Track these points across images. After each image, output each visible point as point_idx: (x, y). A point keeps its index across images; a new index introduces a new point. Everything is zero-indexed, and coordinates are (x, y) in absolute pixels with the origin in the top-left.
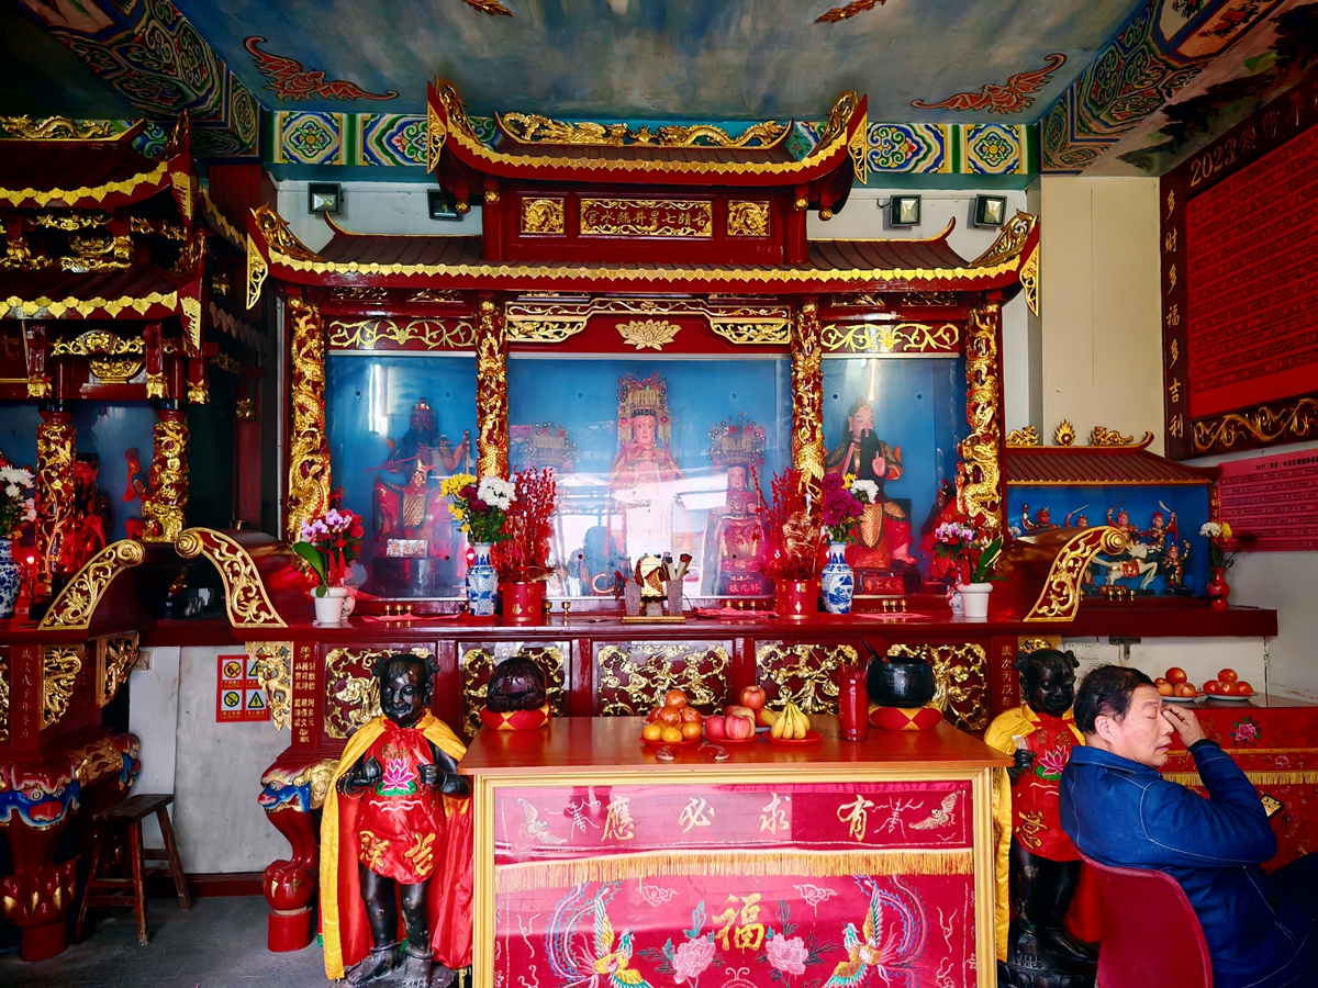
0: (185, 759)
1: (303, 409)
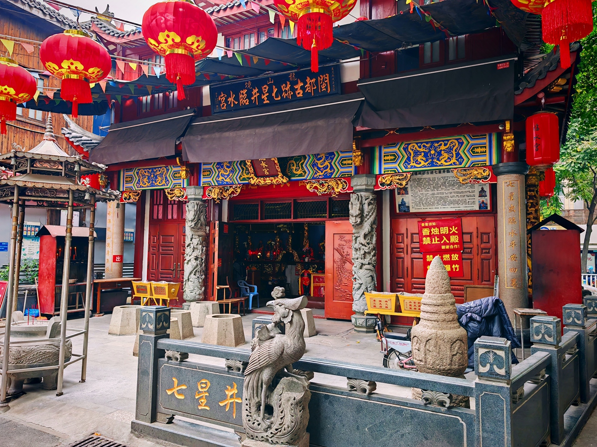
0: (292, 280)
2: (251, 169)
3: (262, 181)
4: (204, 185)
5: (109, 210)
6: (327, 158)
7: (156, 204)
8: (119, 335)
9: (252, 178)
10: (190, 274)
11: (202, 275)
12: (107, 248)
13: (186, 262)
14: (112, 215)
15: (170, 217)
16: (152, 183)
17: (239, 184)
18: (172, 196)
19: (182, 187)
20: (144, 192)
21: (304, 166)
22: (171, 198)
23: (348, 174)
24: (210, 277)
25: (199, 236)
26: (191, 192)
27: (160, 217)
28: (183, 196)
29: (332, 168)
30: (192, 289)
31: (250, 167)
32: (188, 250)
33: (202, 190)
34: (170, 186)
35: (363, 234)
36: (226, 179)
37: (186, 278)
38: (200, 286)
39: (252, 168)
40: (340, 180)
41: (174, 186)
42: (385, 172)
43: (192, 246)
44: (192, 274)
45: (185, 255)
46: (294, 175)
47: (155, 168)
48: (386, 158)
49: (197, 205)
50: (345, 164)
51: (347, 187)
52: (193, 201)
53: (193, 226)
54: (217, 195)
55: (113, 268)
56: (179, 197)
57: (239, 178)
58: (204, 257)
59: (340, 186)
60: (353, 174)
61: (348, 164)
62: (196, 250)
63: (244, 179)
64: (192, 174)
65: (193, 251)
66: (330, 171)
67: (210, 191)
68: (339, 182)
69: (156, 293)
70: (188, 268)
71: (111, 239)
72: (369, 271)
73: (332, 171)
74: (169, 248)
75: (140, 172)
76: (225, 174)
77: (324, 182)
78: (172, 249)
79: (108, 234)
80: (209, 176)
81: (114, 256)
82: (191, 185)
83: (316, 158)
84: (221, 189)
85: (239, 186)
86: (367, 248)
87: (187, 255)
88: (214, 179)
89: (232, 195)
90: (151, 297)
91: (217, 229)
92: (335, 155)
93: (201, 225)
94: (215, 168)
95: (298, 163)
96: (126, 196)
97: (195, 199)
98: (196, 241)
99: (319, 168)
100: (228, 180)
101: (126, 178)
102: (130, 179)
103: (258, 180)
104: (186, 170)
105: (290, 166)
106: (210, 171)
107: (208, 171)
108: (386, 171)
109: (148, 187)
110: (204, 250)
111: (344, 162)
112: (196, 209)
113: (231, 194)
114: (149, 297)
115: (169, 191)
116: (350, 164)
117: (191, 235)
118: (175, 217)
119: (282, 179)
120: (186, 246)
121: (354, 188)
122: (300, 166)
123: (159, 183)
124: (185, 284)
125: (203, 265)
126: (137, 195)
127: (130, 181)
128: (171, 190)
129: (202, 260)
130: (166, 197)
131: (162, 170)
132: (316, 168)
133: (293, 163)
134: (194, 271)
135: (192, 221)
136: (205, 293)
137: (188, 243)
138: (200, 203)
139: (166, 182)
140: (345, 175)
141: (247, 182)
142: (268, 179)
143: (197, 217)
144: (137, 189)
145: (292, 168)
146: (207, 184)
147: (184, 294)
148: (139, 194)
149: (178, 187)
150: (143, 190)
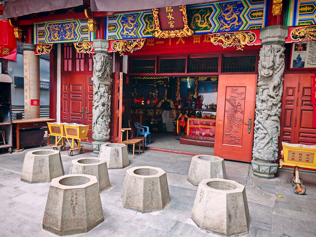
0: (166, 121)
1: (178, 88)
2: (157, 22)
3: (166, 35)
4: (109, 39)
5: (25, 61)
6: (235, 10)
7: (66, 59)
8: (32, 183)
9: (157, 31)
10: (98, 117)
11: (108, 119)
12: (25, 94)
13: (94, 107)
14: (28, 65)
15: (78, 70)
16: (62, 37)
17: (143, 38)
18: (80, 49)
19: (89, 41)
20: (55, 45)
21: (209, 19)
22: (80, 51)
23: (257, 27)
24: (116, 121)
25: (106, 85)
26: (98, 45)
27: (70, 69)
28: (90, 49)
29: (240, 20)
30: (100, 131)
31: (156, 19)
32: (96, 97)
33: (108, 43)
34: (78, 40)
35: (272, 86)
36: (130, 33)
37: (94, 121)
38: (106, 129)
39: (158, 20)
40: (247, 33)
41: (82, 40)
42: (299, 23)
43: (99, 93)
44: (100, 119)
45: (93, 102)
46: (199, 28)
47: (64, 24)
48: (302, 9)
49: (104, 57)
50: (255, 17)
51: (255, 40)
52: (100, 54)
53: (100, 76)
54: (121, 48)
55: (31, 110)
56: (86, 50)
57: (143, 32)
58: (110, 104)
59: (247, 39)
60: (263, 26)
61: (258, 16)
62: (103, 98)
63: (148, 33)
64: (99, 28)
65: (100, 99)
66: (237, 24)
67: (115, 44)
68: (246, 36)
69: (68, 134)
70: (96, 113)
71: (28, 86)
72: (275, 122)
73: (240, 24)
74: (78, 95)
75: (50, 27)
76: (129, 28)
77: (229, 35)
78: (81, 96)
79: (26, 81)
80: (114, 30)
81: (31, 100)
82: (97, 38)
83: (223, 10)
84: (125, 43)
85: (142, 39)
86: (275, 100)
87: (95, 101)
88: (119, 34)
89: (136, 49)
90: (64, 137)
91: (121, 79)
92: (244, 7)
93: (107, 76)
94: (120, 23)
95: (204, 17)
96: (39, 48)
97: (102, 52)
98: (102, 90)
99: (226, 21)
100: (132, 34)
101: (39, 32)
102: (42, 34)
103: (162, 34)
104: (93, 23)
105: (195, 20)
106: (115, 26)
107: (113, 26)
108: (301, 23)
109: (59, 41)
110: (110, 98)
111: (254, 14)
112: (102, 60)
113: (135, 47)
114: (62, 136)
115: (77, 44)
116: (260, 17)
117: (99, 84)
118: (82, 69)
119: (187, 32)
120: (94, 94)
121: (263, 41)
122: (206, 19)
123: (69, 37)
124: (94, 126)
125: (109, 110)
126: (49, 48)
127: (42, 35)
128: (79, 44)
129: (108, 106)
130: (74, 50)
131: (70, 25)
132: (222, 21)
133: (198, 17)
134: (102, 115)
135: (99, 71)
136: (111, 134)
137: (96, 91)
138: (106, 55)
139: (74, 36)
140: (254, 27)
141: (151, 35)
142: (173, 32)
143: (103, 67)
144: (49, 42)
145: (197, 21)
146: (113, 38)
147: (93, 134)
148: (51, 47)
149: (85, 41)
150: (54, 44)
